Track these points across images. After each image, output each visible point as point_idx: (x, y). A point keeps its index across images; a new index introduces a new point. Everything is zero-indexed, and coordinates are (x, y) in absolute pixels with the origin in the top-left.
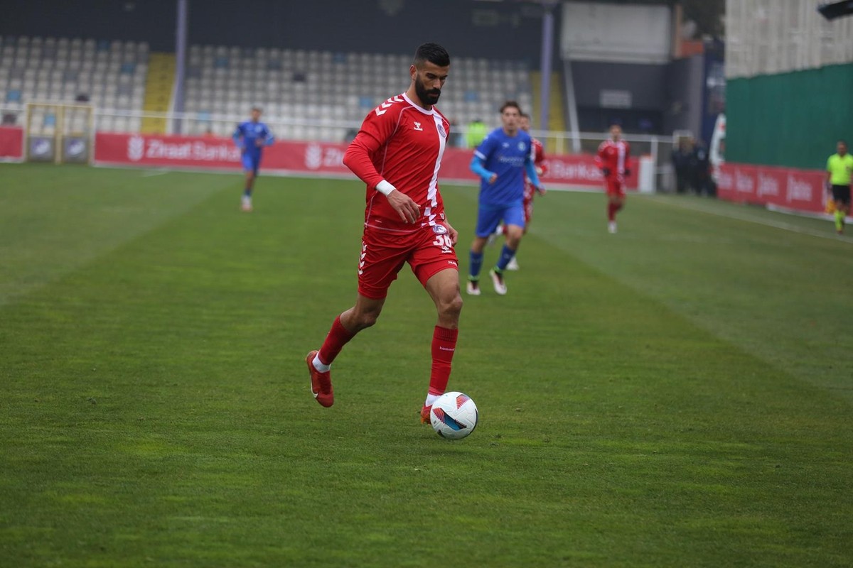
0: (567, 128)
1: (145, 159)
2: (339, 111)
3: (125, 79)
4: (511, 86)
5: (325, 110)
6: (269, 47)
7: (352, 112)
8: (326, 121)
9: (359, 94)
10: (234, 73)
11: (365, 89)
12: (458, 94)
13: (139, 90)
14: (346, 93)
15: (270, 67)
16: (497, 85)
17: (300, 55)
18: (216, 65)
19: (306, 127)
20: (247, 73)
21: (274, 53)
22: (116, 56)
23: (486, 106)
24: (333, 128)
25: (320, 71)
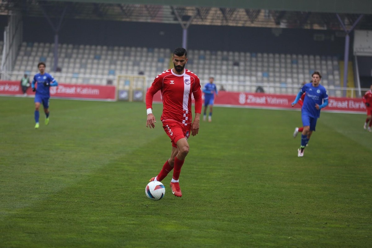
0: (355, 86)
2: (254, 78)
3: (160, 64)
4: (330, 67)
5: (248, 78)
6: (222, 50)
7: (259, 79)
8: (248, 83)
9: (262, 71)
10: (207, 62)
11: (265, 69)
12: (307, 71)
14: (257, 71)
15: (223, 59)
17: (237, 54)
18: (199, 58)
19: (239, 86)
20: (213, 62)
21: (225, 53)
22: (156, 55)
24: (251, 86)
25: (245, 61)
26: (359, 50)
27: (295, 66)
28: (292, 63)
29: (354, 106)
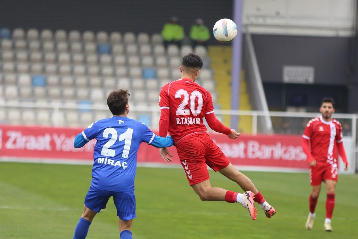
0: (254, 105)
2: (11, 90)
7: (26, 91)
9: (29, 71)
11: (37, 67)
12: (136, 71)
14: (17, 71)
24: (7, 109)
26: (254, 20)
27: (106, 58)
28: (99, 51)
29: (259, 154)
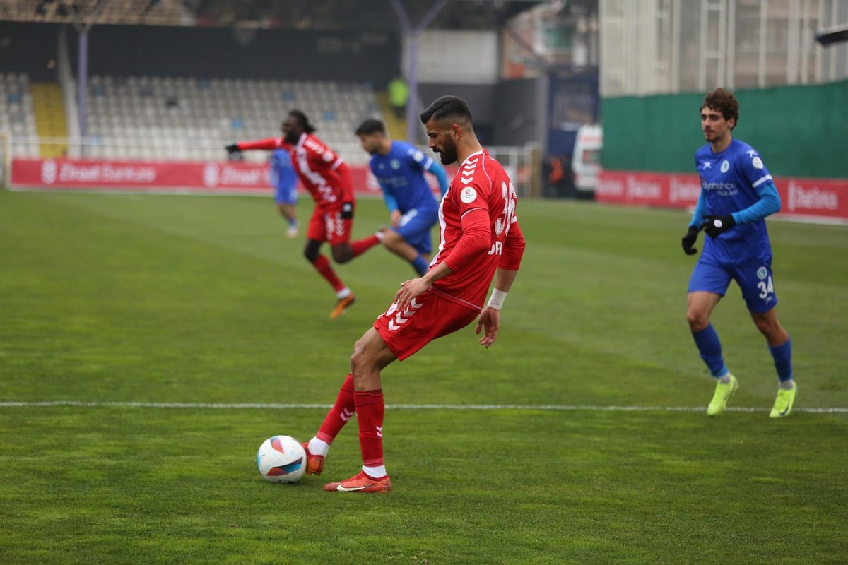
1: (58, 182)
3: (14, 108)
4: (362, 107)
5: (203, 132)
6: (138, 75)
8: (206, 143)
9: (229, 117)
10: (112, 100)
11: (234, 112)
13: (30, 119)
14: (217, 116)
15: (143, 94)
16: (350, 106)
17: (168, 82)
18: (94, 93)
19: (189, 149)
20: (124, 100)
21: (144, 82)
23: (345, 126)
24: (215, 149)
25: (189, 96)
